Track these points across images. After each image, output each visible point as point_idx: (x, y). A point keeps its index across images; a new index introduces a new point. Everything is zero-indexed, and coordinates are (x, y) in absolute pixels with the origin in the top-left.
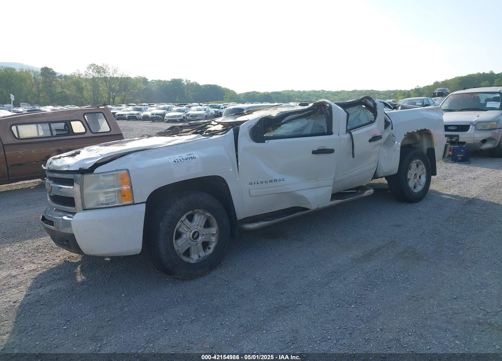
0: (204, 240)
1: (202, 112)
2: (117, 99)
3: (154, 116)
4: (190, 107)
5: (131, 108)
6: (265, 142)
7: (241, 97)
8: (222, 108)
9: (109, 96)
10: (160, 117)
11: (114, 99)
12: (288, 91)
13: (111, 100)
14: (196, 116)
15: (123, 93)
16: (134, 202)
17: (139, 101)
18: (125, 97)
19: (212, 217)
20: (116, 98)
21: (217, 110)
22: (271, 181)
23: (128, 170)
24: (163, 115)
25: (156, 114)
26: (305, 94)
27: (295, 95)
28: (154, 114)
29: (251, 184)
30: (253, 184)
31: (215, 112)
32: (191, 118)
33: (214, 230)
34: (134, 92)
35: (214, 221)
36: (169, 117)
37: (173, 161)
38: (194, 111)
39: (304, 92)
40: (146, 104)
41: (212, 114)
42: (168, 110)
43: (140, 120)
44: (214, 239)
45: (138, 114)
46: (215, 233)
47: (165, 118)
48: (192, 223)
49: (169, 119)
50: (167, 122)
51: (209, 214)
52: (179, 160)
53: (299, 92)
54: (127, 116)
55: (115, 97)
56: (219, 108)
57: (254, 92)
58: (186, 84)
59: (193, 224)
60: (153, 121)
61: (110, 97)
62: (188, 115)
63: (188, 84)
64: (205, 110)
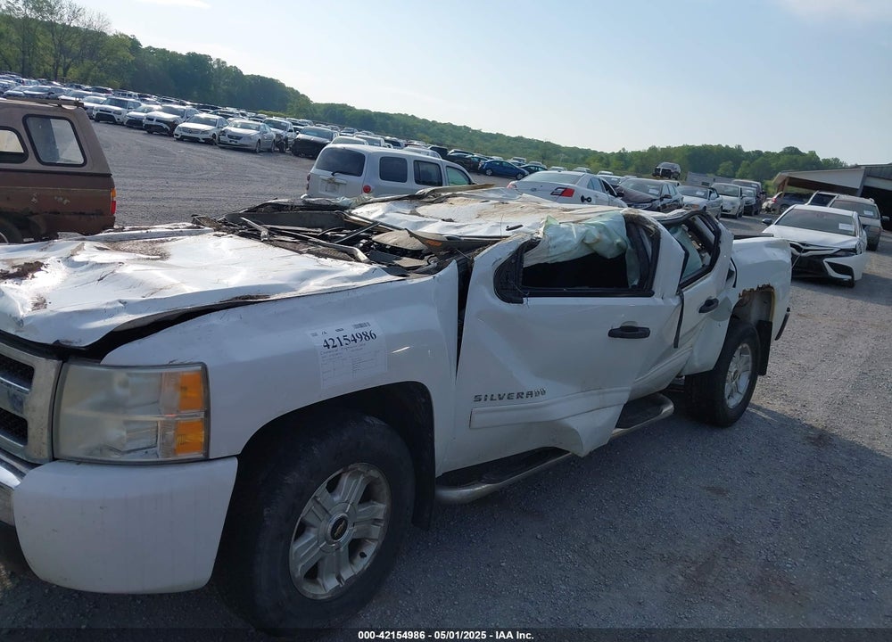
0: (355, 537)
1: (252, 132)
2: (74, 72)
3: (154, 123)
4: (226, 117)
5: (103, 97)
6: (522, 302)
7: (318, 110)
8: (291, 131)
9: (58, 62)
10: (165, 126)
11: (66, 70)
12: (406, 115)
13: (61, 71)
14: (239, 137)
15: (87, 62)
16: (207, 454)
17: (118, 84)
18: (90, 70)
19: (382, 479)
20: (71, 69)
21: (280, 131)
22: (520, 395)
23: (205, 368)
24: (173, 125)
25: (158, 121)
26: (435, 128)
27: (416, 126)
28: (152, 120)
29: (478, 398)
30: (483, 399)
31: (278, 135)
32: (228, 140)
33: (380, 508)
34: (110, 65)
35: (384, 490)
36: (185, 129)
37: (323, 343)
38: (236, 127)
39: (434, 123)
40: (134, 93)
41: (271, 137)
42: (185, 116)
43: (122, 124)
44: (377, 531)
45: (119, 113)
46: (380, 516)
47: (176, 131)
48: (335, 495)
49: (184, 134)
50: (178, 140)
51: (374, 473)
52: (337, 342)
53: (425, 121)
54: (94, 113)
55: (68, 68)
56: (284, 128)
57: (344, 106)
58: (216, 66)
59: (337, 499)
60: (150, 133)
61: (57, 64)
62: (224, 133)
63: (219, 68)
64: (258, 129)
